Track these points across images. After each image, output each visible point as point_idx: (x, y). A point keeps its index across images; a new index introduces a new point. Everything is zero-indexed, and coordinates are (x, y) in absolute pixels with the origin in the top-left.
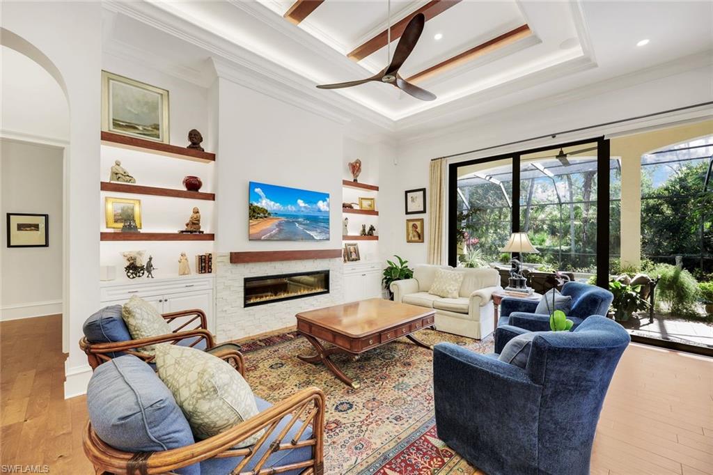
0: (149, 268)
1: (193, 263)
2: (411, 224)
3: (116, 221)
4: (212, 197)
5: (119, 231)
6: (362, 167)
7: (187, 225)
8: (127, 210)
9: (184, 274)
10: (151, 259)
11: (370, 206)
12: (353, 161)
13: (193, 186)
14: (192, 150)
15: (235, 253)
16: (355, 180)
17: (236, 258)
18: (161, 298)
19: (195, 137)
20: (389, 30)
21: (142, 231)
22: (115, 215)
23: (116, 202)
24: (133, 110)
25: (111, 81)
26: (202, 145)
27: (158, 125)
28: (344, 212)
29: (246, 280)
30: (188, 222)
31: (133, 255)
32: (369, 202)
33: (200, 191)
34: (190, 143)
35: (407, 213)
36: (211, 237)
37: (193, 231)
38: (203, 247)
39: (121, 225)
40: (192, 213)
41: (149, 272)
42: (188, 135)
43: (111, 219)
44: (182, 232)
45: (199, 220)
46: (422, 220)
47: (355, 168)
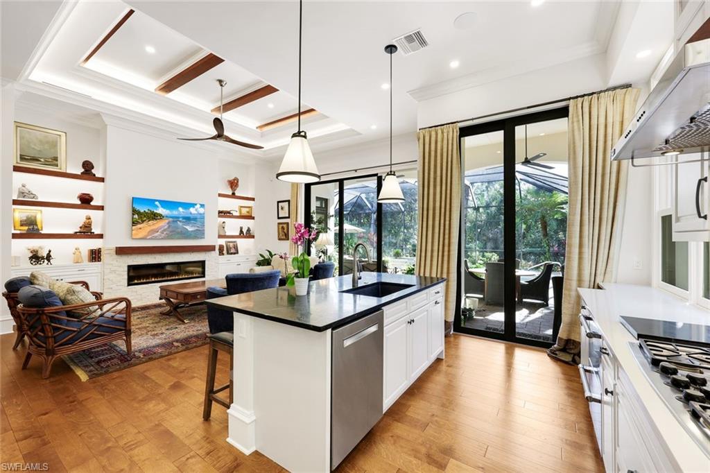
0: (49, 257)
1: (85, 254)
2: (281, 226)
3: (22, 225)
4: (102, 208)
5: (25, 232)
6: (239, 183)
7: (81, 228)
8: (30, 218)
9: (77, 262)
10: (50, 251)
11: (248, 212)
12: (232, 178)
13: (86, 201)
14: (85, 176)
15: (120, 248)
16: (233, 194)
17: (121, 251)
18: (58, 278)
19: (88, 166)
20: (222, 107)
21: (42, 232)
22: (21, 221)
23: (22, 212)
24: (36, 148)
25: (19, 128)
26: (93, 171)
27: (57, 158)
28: (219, 217)
29: (129, 267)
30: (81, 225)
31: (35, 248)
32: (247, 210)
33: (92, 203)
34: (83, 170)
35: (279, 218)
36: (101, 236)
37: (86, 232)
38: (94, 244)
39: (26, 228)
40: (85, 219)
41: (49, 261)
42: (82, 164)
43: (18, 224)
44: (76, 233)
45: (90, 225)
46: (288, 224)
47: (233, 184)
